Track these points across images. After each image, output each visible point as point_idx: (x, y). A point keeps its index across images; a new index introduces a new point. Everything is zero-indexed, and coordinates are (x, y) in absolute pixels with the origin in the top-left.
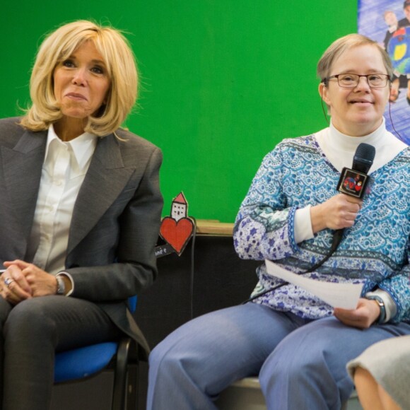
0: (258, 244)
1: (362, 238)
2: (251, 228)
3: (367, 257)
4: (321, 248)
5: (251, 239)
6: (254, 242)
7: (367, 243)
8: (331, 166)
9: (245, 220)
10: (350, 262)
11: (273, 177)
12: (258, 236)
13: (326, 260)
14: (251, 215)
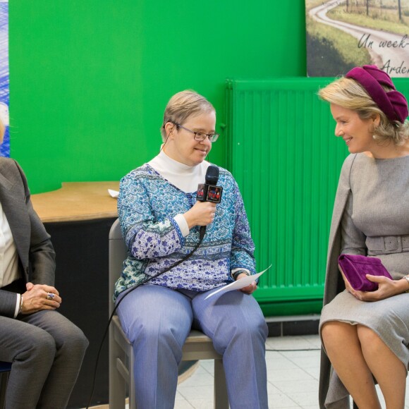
0: (155, 247)
1: (215, 232)
2: (147, 237)
3: (222, 244)
4: (191, 243)
5: (149, 244)
6: (152, 246)
7: (220, 235)
8: (175, 187)
9: (140, 233)
10: (214, 249)
11: (143, 201)
12: (154, 242)
13: (195, 250)
14: (142, 228)
